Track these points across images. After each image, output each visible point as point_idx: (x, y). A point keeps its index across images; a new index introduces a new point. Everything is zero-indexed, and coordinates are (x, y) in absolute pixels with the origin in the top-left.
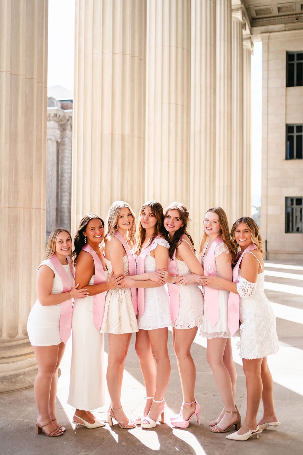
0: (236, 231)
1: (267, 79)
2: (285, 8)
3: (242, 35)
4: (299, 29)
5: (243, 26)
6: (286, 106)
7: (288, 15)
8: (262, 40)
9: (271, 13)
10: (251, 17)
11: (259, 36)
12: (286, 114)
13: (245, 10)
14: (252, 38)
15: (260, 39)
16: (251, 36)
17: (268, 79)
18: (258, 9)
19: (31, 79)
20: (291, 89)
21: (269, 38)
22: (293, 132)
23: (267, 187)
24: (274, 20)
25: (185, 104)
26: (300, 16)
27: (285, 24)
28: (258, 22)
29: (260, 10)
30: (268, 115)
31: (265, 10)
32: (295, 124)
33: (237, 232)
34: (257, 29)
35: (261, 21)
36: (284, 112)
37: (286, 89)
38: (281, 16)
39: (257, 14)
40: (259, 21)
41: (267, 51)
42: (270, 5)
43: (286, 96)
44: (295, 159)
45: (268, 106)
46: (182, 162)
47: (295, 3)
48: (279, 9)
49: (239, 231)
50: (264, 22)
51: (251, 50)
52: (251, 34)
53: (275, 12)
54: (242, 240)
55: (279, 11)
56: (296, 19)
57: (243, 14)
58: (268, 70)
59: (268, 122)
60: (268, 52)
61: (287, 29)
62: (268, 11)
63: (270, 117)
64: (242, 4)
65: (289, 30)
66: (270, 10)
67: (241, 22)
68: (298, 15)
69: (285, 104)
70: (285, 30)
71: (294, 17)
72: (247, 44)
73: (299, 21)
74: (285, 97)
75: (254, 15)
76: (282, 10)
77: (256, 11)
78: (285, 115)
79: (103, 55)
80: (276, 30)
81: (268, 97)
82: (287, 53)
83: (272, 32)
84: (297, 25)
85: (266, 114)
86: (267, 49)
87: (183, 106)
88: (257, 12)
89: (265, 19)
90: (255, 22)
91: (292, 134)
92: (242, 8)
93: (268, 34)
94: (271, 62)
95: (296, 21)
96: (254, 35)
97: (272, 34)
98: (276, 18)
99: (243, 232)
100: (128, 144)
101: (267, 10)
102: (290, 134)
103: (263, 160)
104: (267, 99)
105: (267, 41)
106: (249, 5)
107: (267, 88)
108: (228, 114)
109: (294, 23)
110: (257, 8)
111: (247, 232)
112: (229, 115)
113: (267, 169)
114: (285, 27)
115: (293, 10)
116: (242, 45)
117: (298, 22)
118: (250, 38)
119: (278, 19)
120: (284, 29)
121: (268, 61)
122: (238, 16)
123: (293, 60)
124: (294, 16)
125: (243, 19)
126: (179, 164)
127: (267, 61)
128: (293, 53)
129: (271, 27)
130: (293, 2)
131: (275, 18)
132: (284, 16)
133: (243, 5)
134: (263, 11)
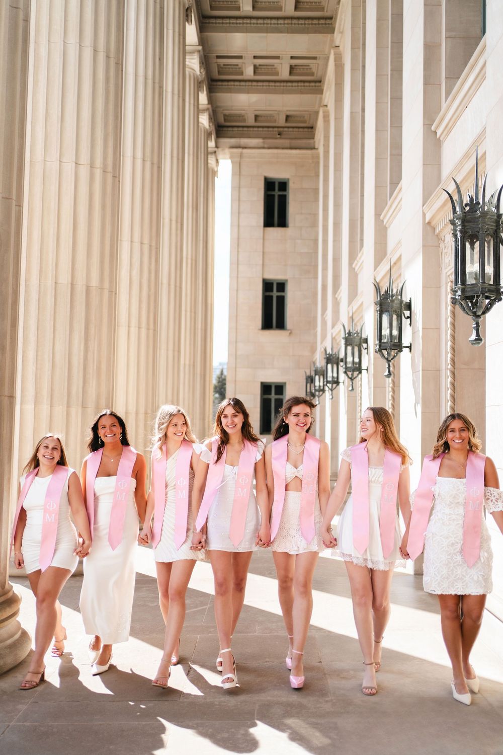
0: (449, 430)
1: (237, 213)
2: (264, 116)
3: (207, 148)
4: (283, 148)
5: (209, 135)
6: (263, 253)
7: (268, 127)
8: (231, 158)
9: (244, 121)
10: (218, 123)
11: (227, 151)
12: (263, 265)
13: (212, 114)
14: (217, 153)
15: (228, 156)
16: (216, 149)
17: (239, 213)
18: (227, 114)
19: (7, 198)
20: (270, 230)
21: (241, 156)
22: (272, 291)
23: (236, 368)
24: (248, 131)
25: (154, 244)
26: (283, 131)
27: (264, 138)
28: (226, 132)
29: (230, 115)
30: (238, 264)
31: (237, 116)
32: (275, 280)
33: (451, 431)
34: (225, 141)
35: (230, 131)
36: (261, 262)
37: (264, 230)
38: (258, 127)
39: (225, 120)
40: (228, 131)
41: (238, 173)
42: (244, 110)
43: (264, 239)
44: (274, 329)
45: (238, 251)
46: (148, 329)
47: (279, 112)
48: (256, 117)
49: (453, 431)
50: (235, 132)
51: (216, 169)
52: (217, 147)
53: (251, 121)
54: (459, 441)
55: (256, 120)
56: (279, 135)
57: (210, 119)
58: (239, 200)
59: (238, 274)
60: (240, 175)
61: (266, 146)
62: (241, 117)
63: (241, 267)
64: (209, 104)
65: (269, 148)
66: (243, 116)
67: (207, 129)
68: (281, 129)
69: (262, 250)
70: (263, 148)
71: (276, 131)
72: (212, 161)
73: (282, 137)
74: (262, 241)
75: (221, 120)
76: (260, 119)
77: (225, 115)
78: (261, 266)
79: (60, 165)
80: (251, 145)
81: (238, 239)
82: (266, 179)
83: (245, 148)
84: (279, 142)
85: (236, 264)
86: (238, 171)
87: (150, 246)
88: (226, 118)
89: (236, 129)
90: (222, 131)
91: (271, 294)
92: (208, 109)
93: (240, 150)
94: (243, 190)
95: (279, 136)
96: (220, 149)
97: (245, 151)
98: (252, 129)
99: (460, 431)
100: (95, 301)
101: (239, 116)
102: (268, 294)
103: (230, 328)
104: (237, 243)
105: (239, 159)
106: (217, 107)
107: (237, 225)
108: (192, 260)
109: (276, 138)
110: (227, 112)
111: (464, 430)
112: (194, 262)
113: (236, 342)
114: (264, 142)
115: (275, 121)
116: (207, 163)
117: (280, 138)
118: (215, 152)
119: (253, 131)
120: (261, 145)
121: (239, 188)
122: (204, 120)
123: (274, 190)
124: (276, 129)
125: (210, 126)
126: (144, 331)
127: (237, 188)
128: (274, 181)
129: (244, 141)
130: (276, 111)
131: (249, 129)
132: (263, 127)
133: (209, 106)
134: (234, 116)
